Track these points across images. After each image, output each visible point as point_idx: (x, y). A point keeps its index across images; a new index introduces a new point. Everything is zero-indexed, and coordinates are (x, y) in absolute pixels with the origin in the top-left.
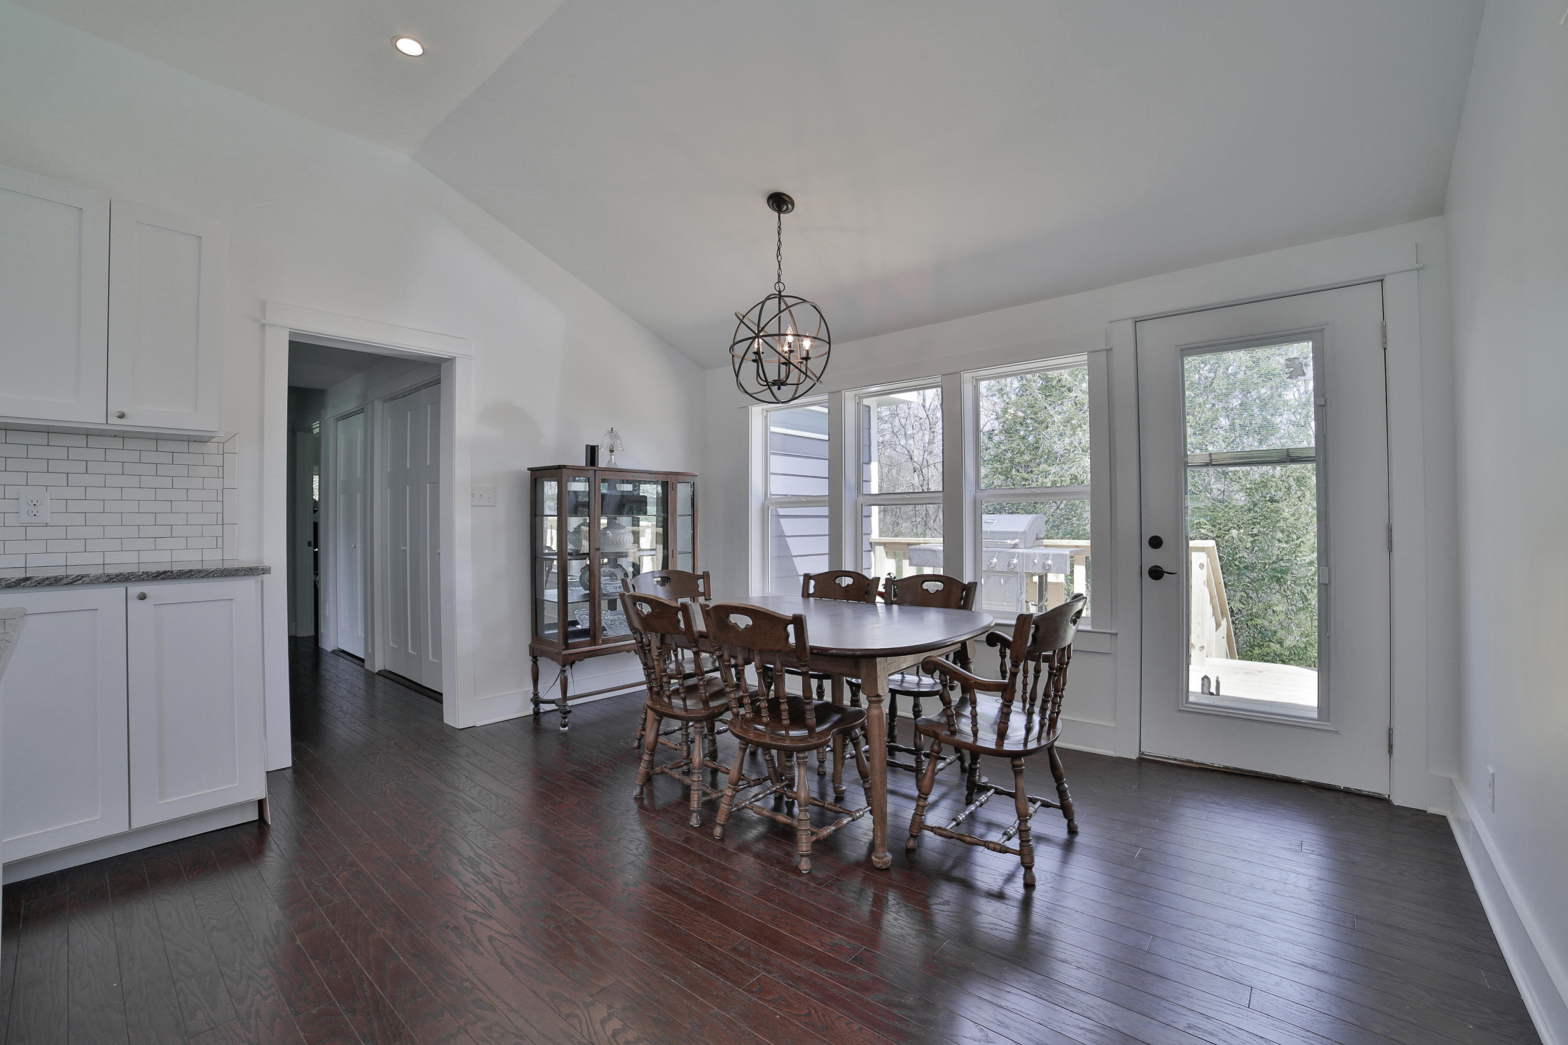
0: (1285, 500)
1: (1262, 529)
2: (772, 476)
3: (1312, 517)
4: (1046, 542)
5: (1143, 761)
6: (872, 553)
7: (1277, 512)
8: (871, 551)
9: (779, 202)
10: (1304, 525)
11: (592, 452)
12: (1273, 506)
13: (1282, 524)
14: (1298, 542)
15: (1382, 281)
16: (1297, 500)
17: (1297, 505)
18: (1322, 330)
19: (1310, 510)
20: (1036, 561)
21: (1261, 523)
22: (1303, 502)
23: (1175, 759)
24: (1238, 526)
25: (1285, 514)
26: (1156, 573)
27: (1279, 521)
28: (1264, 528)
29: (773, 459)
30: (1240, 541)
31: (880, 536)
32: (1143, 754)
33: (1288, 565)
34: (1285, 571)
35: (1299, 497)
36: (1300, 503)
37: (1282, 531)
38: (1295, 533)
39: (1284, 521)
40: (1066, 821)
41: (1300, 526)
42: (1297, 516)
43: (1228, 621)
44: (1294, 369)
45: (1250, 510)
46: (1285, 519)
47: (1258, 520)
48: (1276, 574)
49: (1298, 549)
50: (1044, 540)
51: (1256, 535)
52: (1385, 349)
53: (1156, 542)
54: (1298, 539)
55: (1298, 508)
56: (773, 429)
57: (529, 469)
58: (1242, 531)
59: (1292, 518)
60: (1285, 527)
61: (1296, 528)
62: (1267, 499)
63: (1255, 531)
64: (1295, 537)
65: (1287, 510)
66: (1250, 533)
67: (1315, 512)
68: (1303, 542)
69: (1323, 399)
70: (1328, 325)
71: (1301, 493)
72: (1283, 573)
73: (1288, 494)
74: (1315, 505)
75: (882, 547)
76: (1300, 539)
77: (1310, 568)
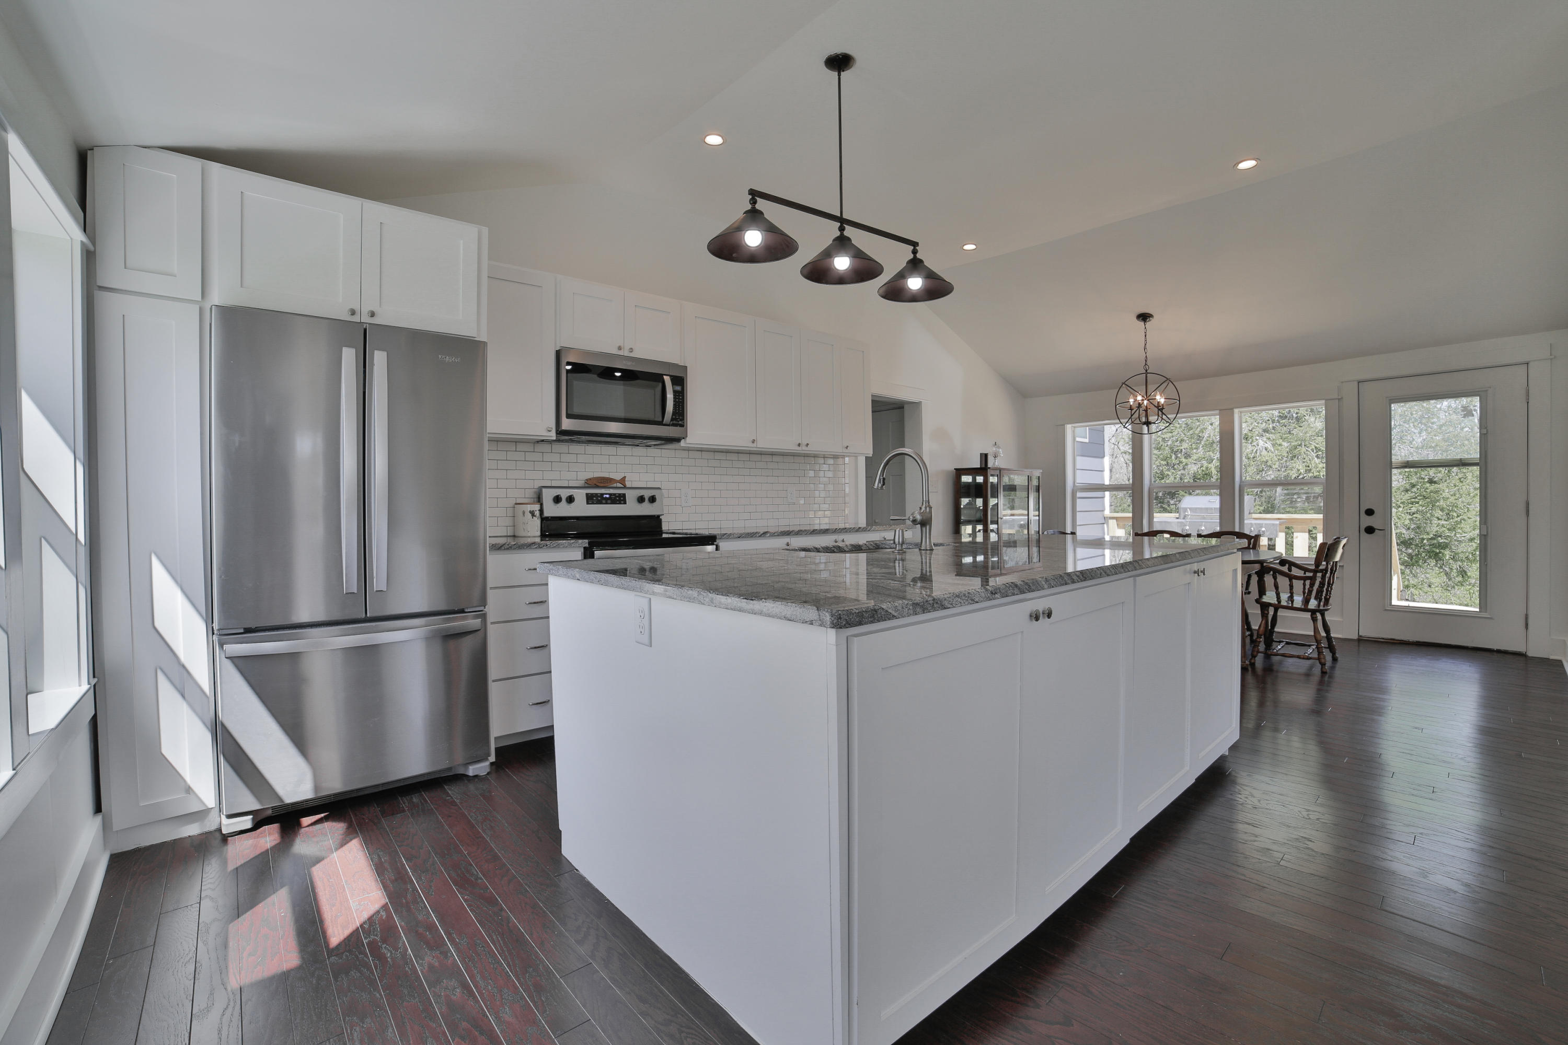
0: (1445, 481)
1: (1420, 508)
2: (1077, 471)
3: (1474, 497)
4: (1254, 516)
5: (1361, 640)
6: (1105, 525)
7: (1437, 492)
8: (1104, 524)
9: (1144, 317)
10: (1465, 504)
11: (984, 457)
12: (1432, 487)
13: (1442, 503)
14: (1459, 519)
15: (1528, 364)
16: (1458, 481)
17: (1458, 486)
18: (1486, 391)
19: (1472, 490)
20: (1252, 529)
21: (1420, 503)
22: (1464, 484)
23: (1383, 639)
24: (1397, 504)
25: (1446, 494)
26: (1370, 530)
27: (1438, 501)
28: (1423, 506)
29: (1079, 459)
30: (1399, 519)
31: (1111, 512)
32: (1361, 636)
33: (1446, 541)
34: (1445, 546)
35: (1460, 479)
36: (1461, 484)
37: (1442, 510)
38: (1455, 512)
39: (1444, 500)
40: (1331, 654)
41: (1461, 505)
42: (1457, 495)
43: (1398, 576)
44: (1468, 413)
45: (1407, 491)
46: (1445, 499)
47: (1417, 500)
48: (1435, 549)
49: (1459, 526)
50: (1253, 515)
51: (1414, 514)
52: (1528, 403)
53: (1370, 512)
54: (1458, 516)
55: (1459, 489)
56: (1078, 439)
57: (955, 469)
58: (1401, 509)
59: (1453, 498)
60: (1445, 506)
61: (1457, 507)
62: (1426, 480)
63: (1414, 509)
64: (1455, 514)
65: (1447, 491)
66: (1409, 511)
67: (1478, 492)
68: (1464, 519)
69: (1486, 430)
70: (1490, 388)
71: (1463, 474)
72: (1442, 549)
73: (1449, 476)
74: (1478, 485)
75: (1115, 521)
76: (1461, 517)
77: (1470, 544)
